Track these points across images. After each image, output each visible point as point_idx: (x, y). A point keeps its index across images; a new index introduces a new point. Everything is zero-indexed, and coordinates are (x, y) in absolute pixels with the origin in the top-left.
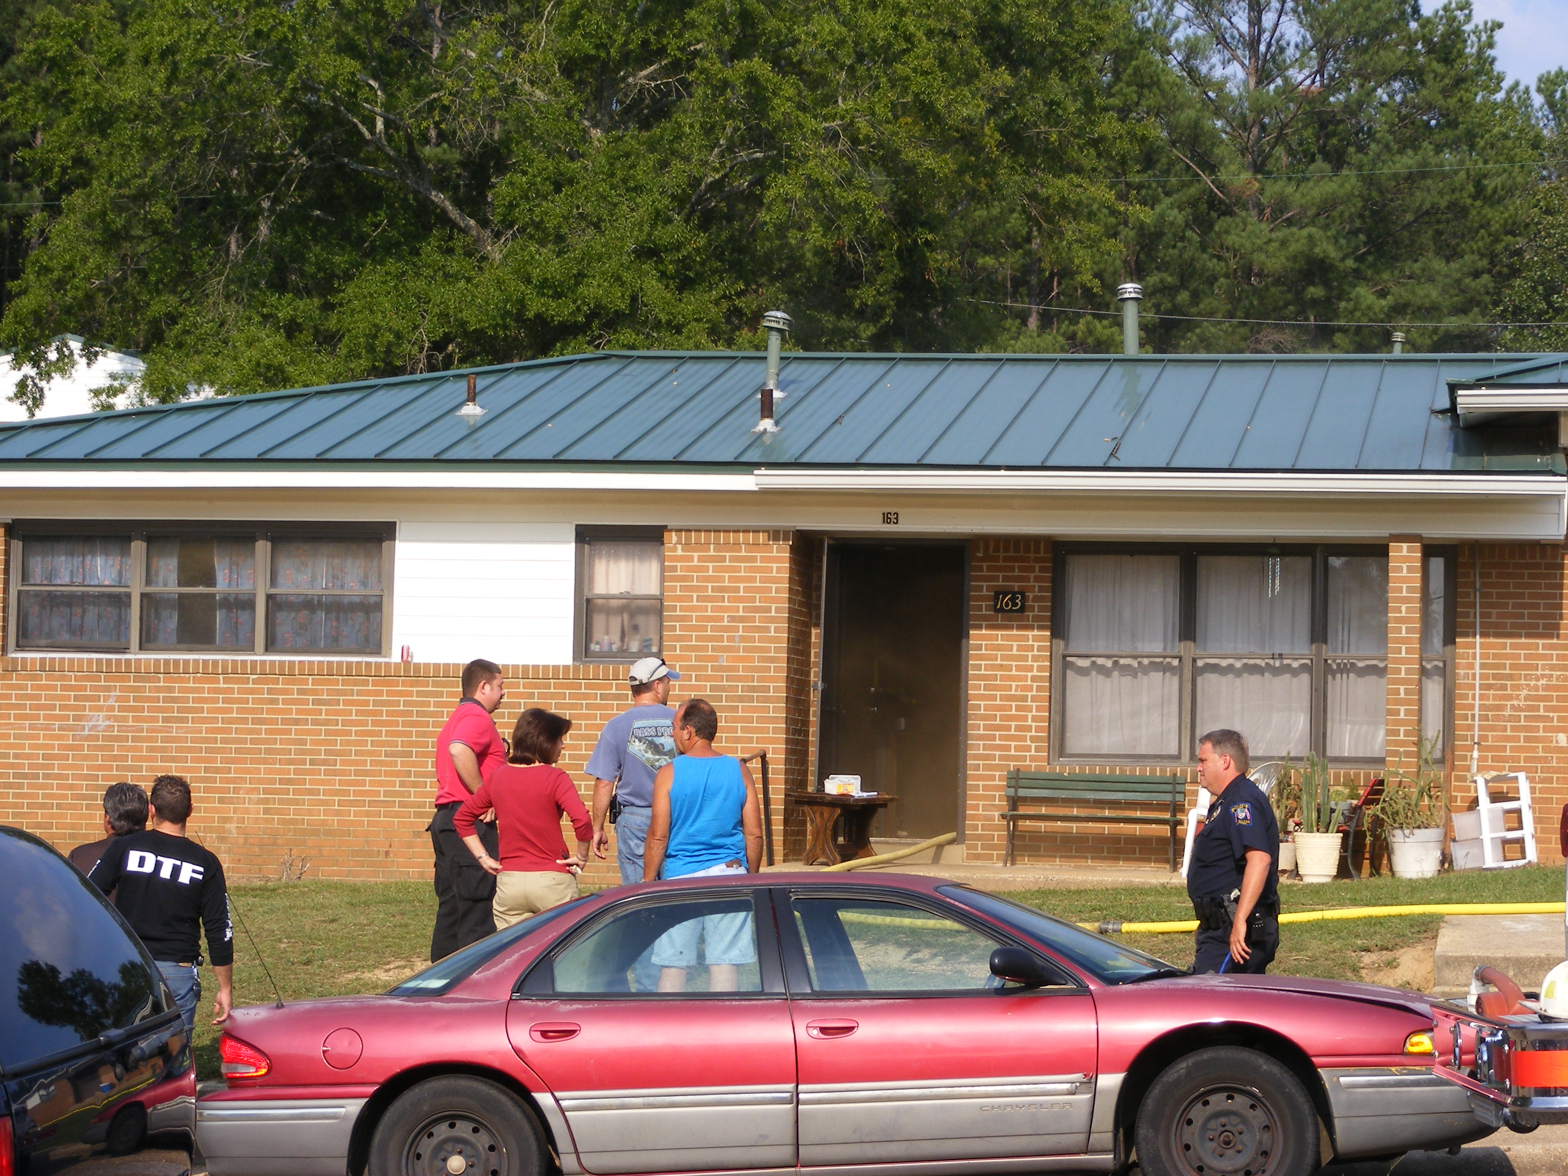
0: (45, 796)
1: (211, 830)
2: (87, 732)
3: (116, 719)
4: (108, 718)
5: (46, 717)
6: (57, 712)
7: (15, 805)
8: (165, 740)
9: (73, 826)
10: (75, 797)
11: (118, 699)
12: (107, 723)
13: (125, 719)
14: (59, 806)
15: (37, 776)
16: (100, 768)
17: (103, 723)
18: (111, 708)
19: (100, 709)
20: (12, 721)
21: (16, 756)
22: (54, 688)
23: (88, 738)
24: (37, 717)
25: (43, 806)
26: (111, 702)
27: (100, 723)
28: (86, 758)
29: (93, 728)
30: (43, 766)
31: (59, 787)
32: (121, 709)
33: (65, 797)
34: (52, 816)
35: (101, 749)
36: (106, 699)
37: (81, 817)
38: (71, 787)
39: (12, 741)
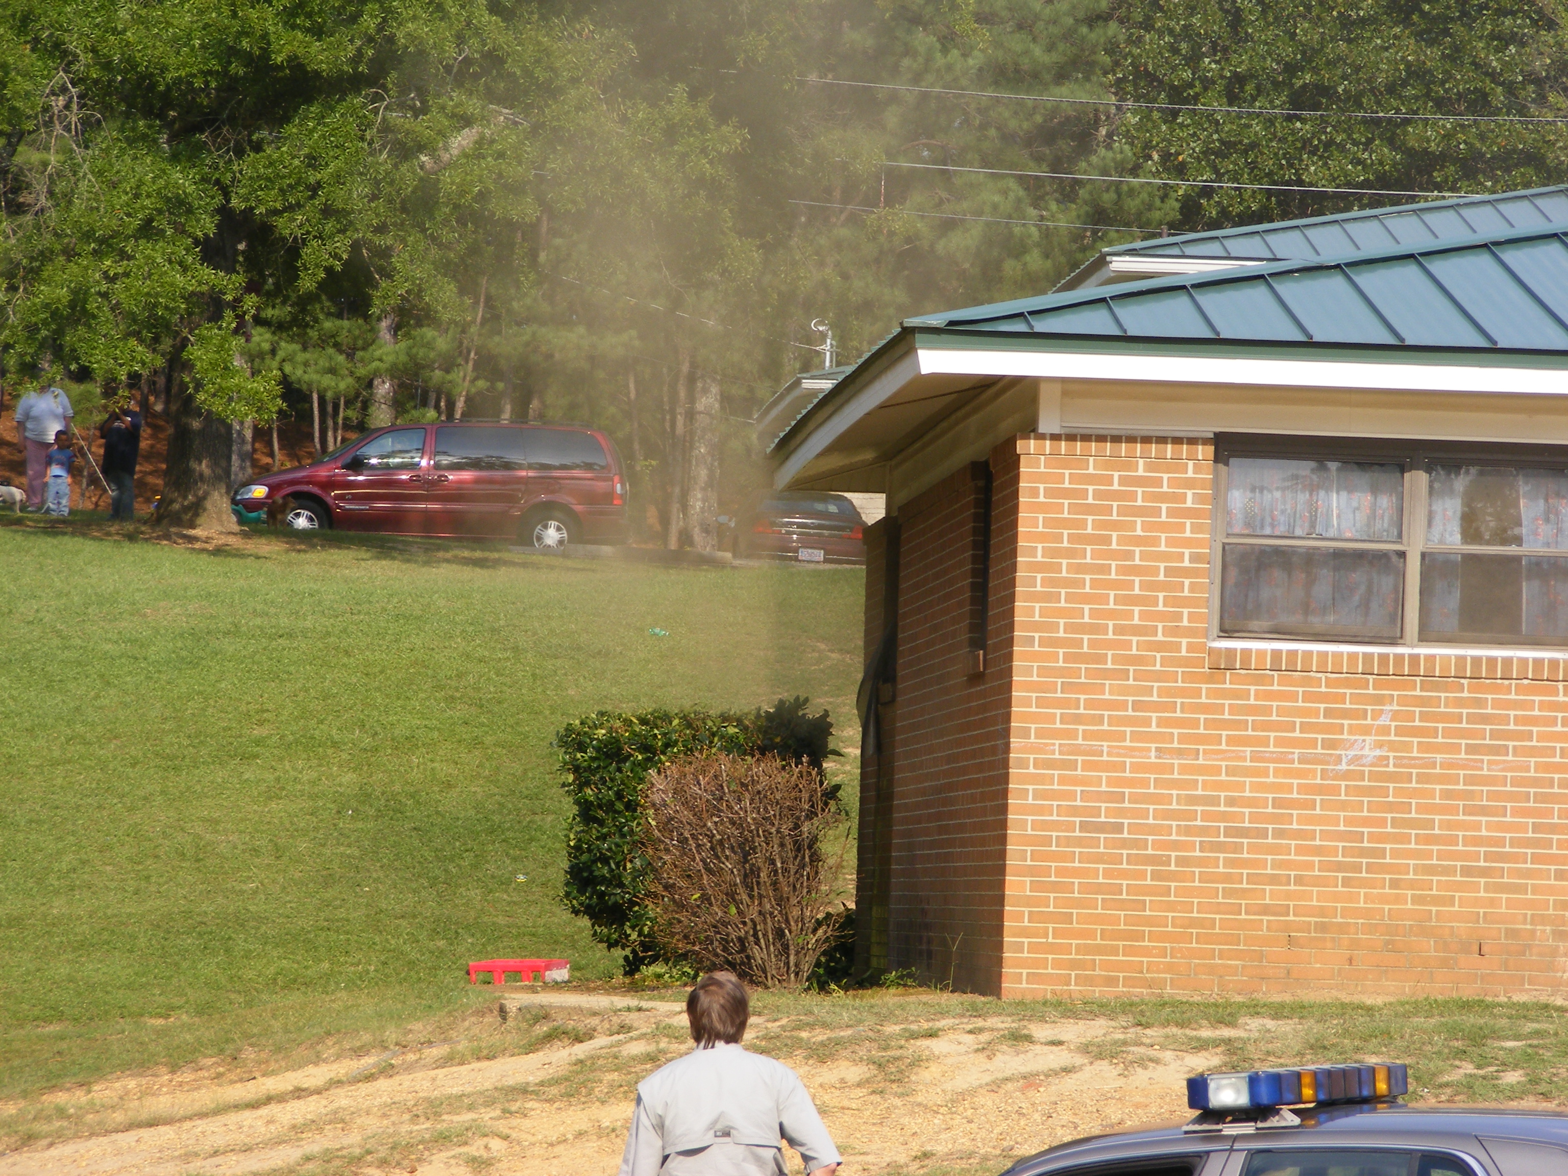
0: (1276, 865)
1: (1544, 920)
2: (1344, 767)
3: (1393, 747)
4: (1380, 745)
5: (1280, 742)
6: (1297, 734)
7: (1227, 878)
8: (1469, 780)
9: (1322, 912)
10: (1323, 866)
11: (1396, 716)
12: (1378, 753)
13: (1407, 747)
14: (1299, 880)
15: (1263, 834)
16: (1366, 822)
17: (1371, 753)
18: (1385, 730)
19: (1366, 731)
20: (1224, 747)
21: (1231, 802)
22: (1293, 697)
23: (1347, 775)
24: (1265, 742)
25: (1274, 880)
26: (1384, 720)
27: (1366, 752)
28: (1344, 806)
29: (1356, 759)
30: (1274, 818)
31: (1300, 850)
32: (1399, 731)
33: (1310, 866)
34: (1289, 895)
35: (1369, 791)
36: (1377, 715)
37: (1336, 897)
38: (1318, 851)
39: (1223, 777)
